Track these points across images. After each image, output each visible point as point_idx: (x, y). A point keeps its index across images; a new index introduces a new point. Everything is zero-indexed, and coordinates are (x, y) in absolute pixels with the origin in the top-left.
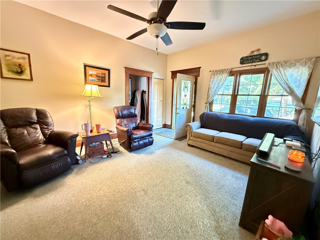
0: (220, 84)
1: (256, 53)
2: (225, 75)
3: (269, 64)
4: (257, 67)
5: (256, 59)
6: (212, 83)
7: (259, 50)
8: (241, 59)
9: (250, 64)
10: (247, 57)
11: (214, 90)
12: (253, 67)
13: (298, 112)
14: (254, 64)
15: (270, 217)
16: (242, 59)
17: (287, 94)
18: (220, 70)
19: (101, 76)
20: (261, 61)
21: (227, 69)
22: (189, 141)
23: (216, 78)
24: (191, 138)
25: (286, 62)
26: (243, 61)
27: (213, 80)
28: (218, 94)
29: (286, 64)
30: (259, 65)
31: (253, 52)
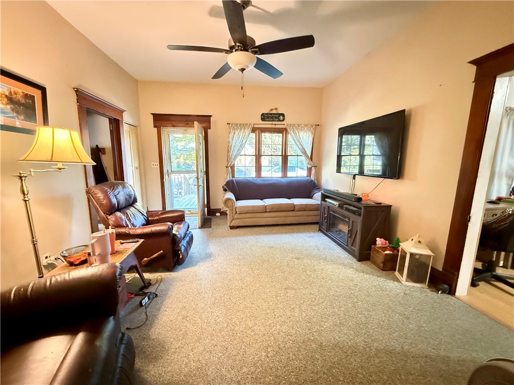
0: (244, 141)
1: (274, 112)
2: (248, 131)
3: (287, 125)
4: (277, 126)
5: (276, 118)
6: (232, 141)
7: (276, 109)
8: (261, 115)
9: (271, 123)
10: (267, 114)
11: (236, 150)
12: (274, 126)
13: (310, 170)
14: (274, 123)
15: (378, 239)
16: (263, 115)
17: (302, 154)
18: (240, 124)
19: (23, 101)
20: (280, 120)
21: (250, 124)
22: (233, 222)
23: (236, 134)
24: (236, 216)
25: (299, 125)
26: (265, 117)
27: (233, 136)
28: (241, 154)
29: (299, 127)
30: (279, 125)
31: (272, 110)
